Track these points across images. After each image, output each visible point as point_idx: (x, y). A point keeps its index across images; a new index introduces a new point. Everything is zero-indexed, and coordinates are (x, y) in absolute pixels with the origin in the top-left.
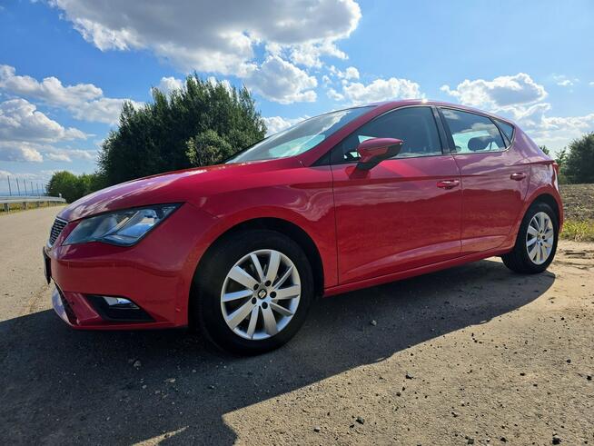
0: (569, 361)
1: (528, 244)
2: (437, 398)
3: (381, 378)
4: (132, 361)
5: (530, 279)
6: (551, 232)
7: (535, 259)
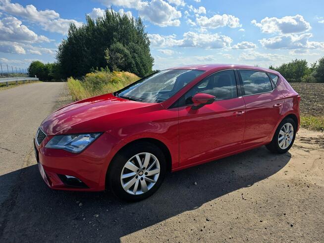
0: (285, 214)
1: (279, 139)
2: (219, 233)
3: (195, 220)
4: (78, 202)
5: (278, 157)
6: (292, 133)
7: (282, 146)
